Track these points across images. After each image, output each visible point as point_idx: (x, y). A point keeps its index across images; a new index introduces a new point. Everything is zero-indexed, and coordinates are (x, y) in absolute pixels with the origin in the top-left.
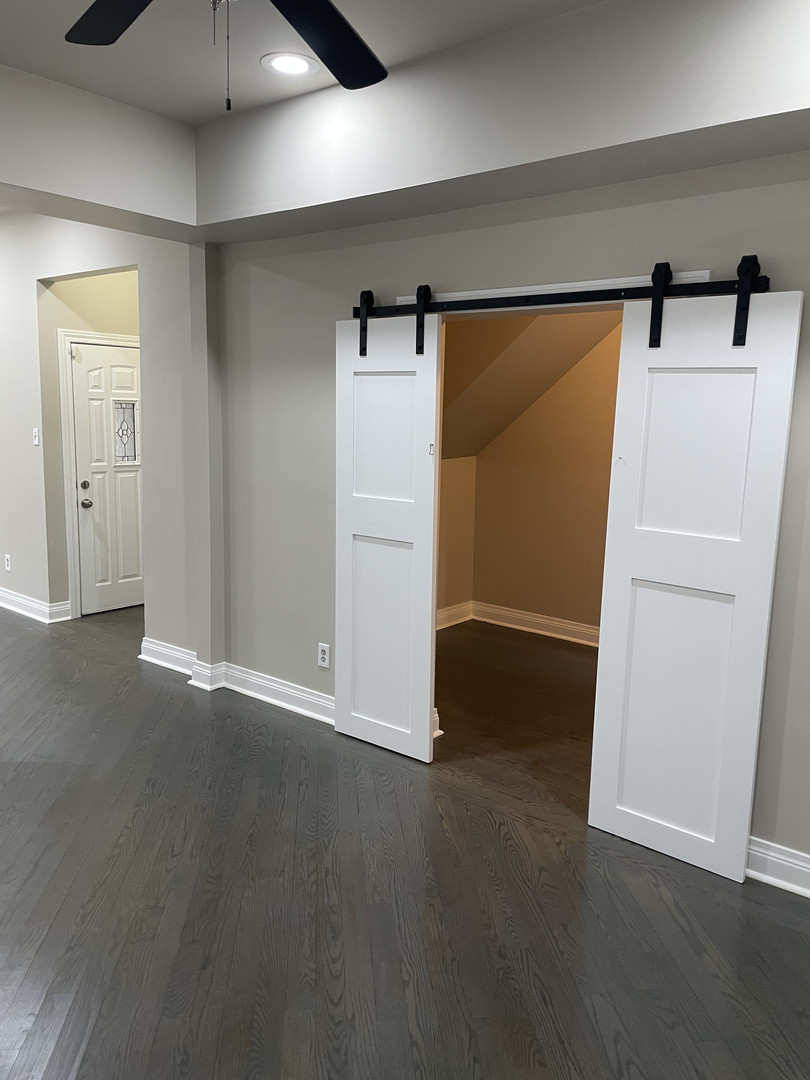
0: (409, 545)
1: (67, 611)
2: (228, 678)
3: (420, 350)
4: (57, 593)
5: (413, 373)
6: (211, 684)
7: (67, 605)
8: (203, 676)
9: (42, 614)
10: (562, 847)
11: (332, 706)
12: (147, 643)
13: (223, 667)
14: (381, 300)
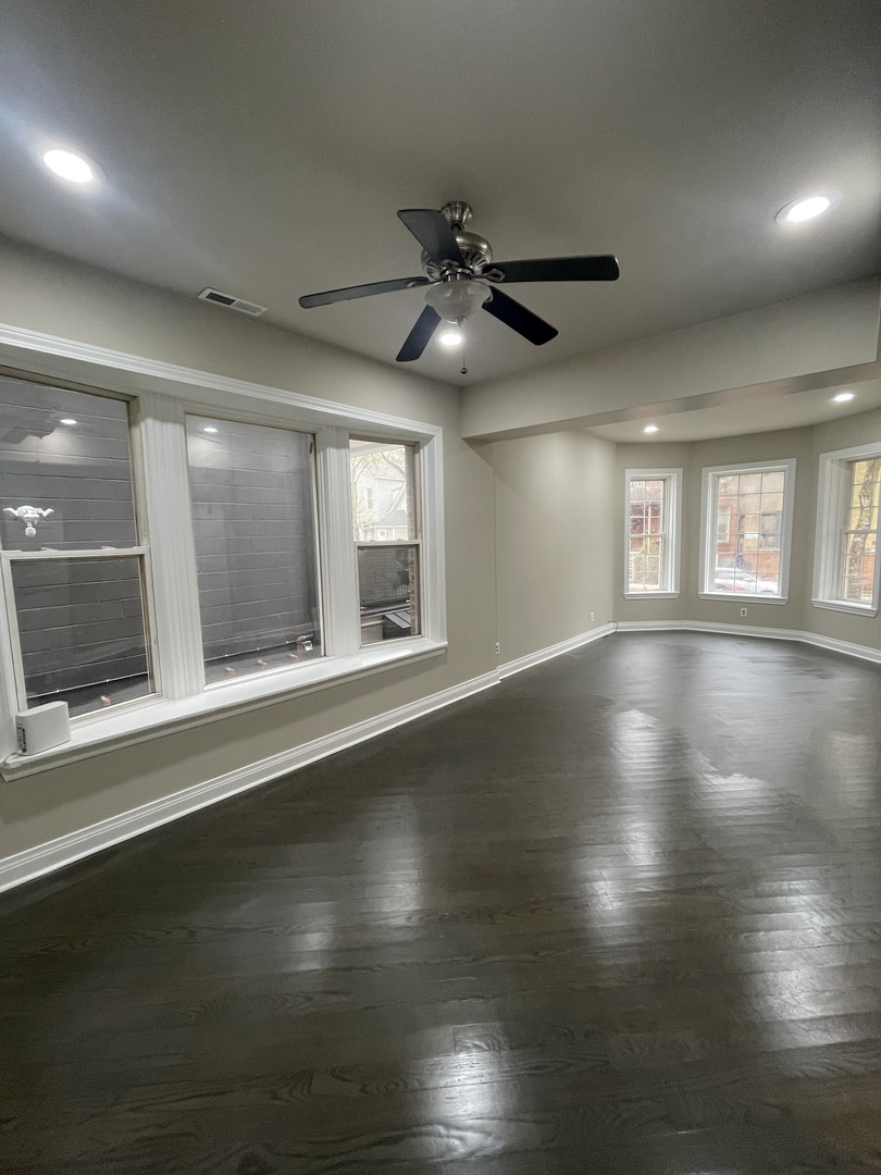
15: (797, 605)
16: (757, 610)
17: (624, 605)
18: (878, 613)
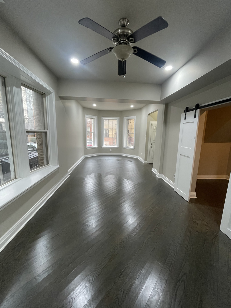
0: (189, 157)
1: (147, 162)
2: (162, 176)
3: (195, 117)
4: (146, 159)
5: (193, 122)
6: (159, 177)
7: (147, 161)
8: (158, 175)
9: (143, 162)
10: (207, 230)
11: (174, 185)
12: (153, 168)
13: (161, 175)
14: (190, 108)
15: (120, 148)
16: (113, 150)
17: (87, 151)
18: (134, 149)
